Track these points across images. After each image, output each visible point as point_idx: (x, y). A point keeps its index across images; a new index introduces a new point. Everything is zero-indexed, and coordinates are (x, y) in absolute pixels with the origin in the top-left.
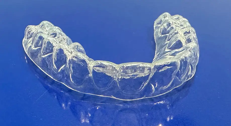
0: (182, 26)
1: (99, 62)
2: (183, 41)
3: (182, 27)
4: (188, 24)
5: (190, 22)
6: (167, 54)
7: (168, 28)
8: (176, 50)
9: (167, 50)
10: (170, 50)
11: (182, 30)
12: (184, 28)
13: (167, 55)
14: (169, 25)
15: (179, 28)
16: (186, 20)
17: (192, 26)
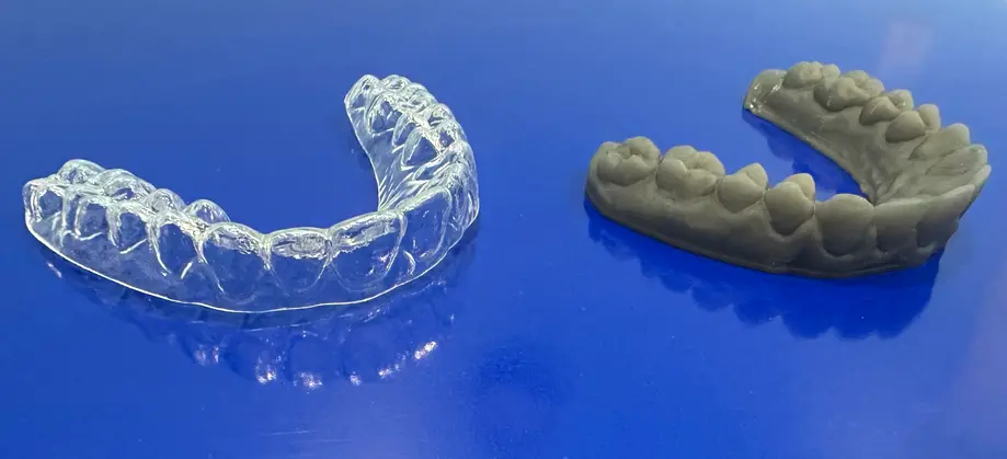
0: (416, 103)
1: (282, 234)
2: (435, 141)
3: (418, 107)
4: (429, 97)
5: (430, 90)
6: (408, 177)
7: (387, 114)
8: (429, 165)
9: (404, 168)
10: (410, 168)
11: (422, 113)
12: (423, 108)
13: (410, 179)
14: (386, 106)
15: (414, 110)
16: (420, 87)
17: (440, 100)
